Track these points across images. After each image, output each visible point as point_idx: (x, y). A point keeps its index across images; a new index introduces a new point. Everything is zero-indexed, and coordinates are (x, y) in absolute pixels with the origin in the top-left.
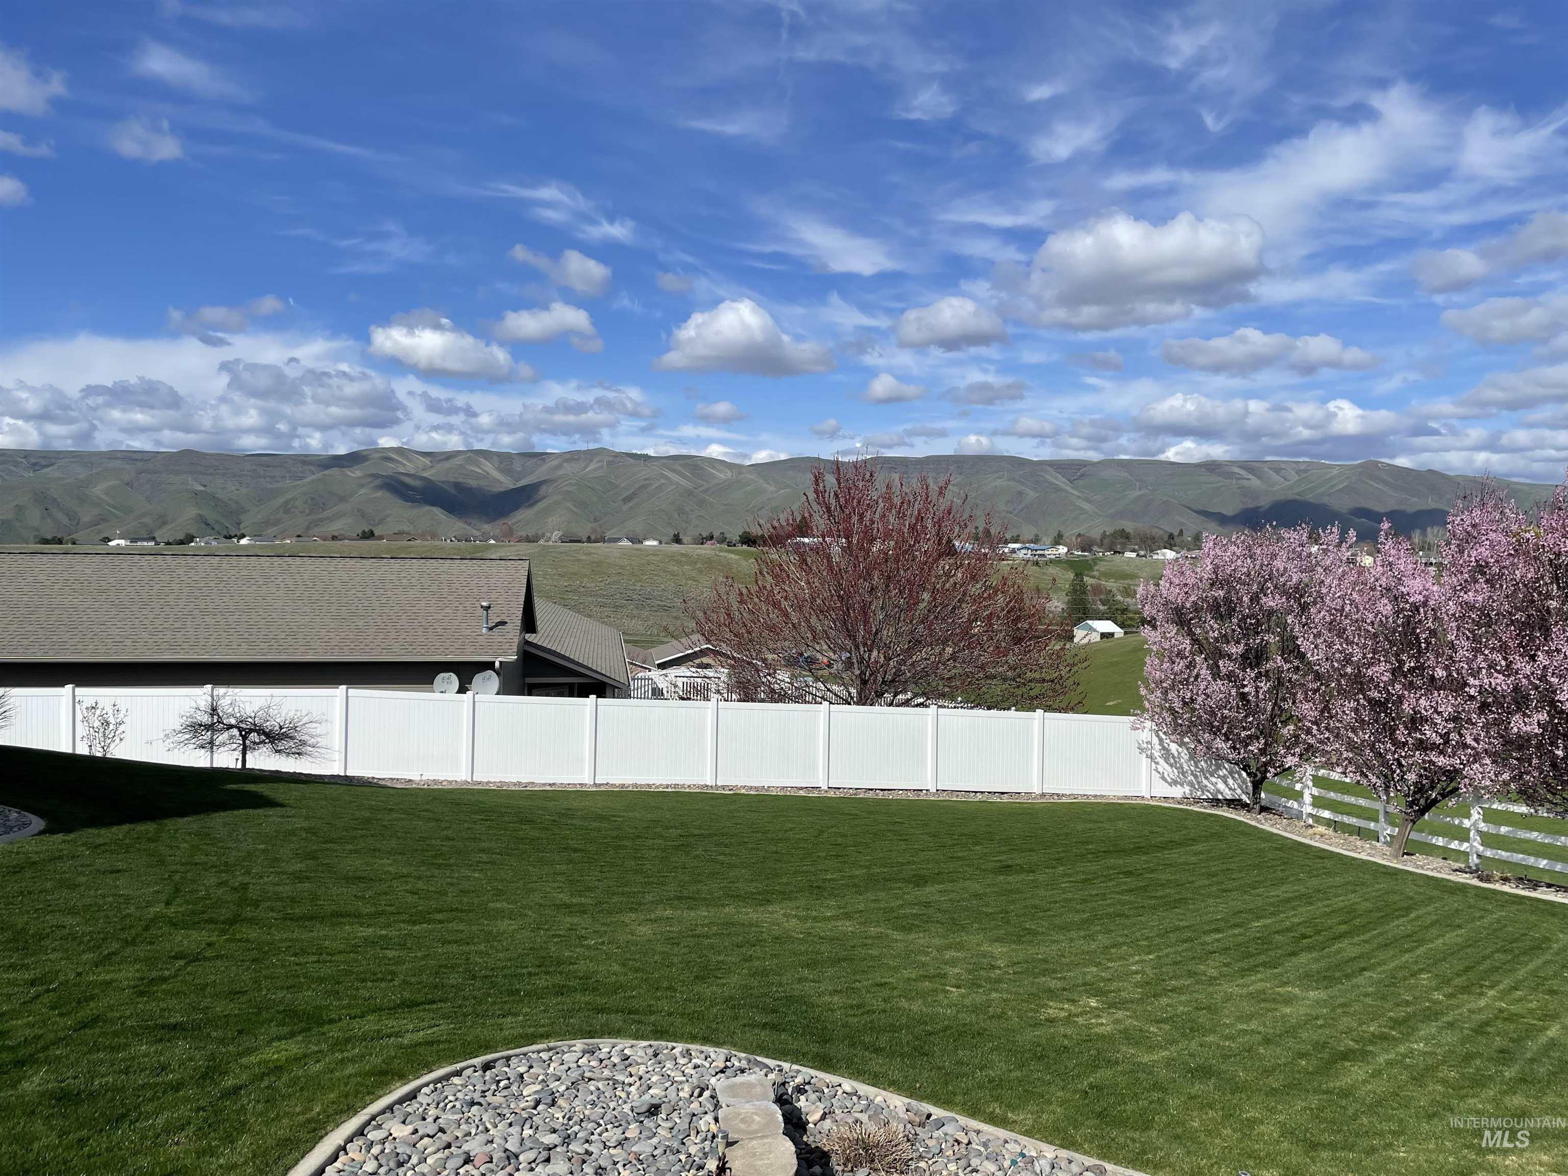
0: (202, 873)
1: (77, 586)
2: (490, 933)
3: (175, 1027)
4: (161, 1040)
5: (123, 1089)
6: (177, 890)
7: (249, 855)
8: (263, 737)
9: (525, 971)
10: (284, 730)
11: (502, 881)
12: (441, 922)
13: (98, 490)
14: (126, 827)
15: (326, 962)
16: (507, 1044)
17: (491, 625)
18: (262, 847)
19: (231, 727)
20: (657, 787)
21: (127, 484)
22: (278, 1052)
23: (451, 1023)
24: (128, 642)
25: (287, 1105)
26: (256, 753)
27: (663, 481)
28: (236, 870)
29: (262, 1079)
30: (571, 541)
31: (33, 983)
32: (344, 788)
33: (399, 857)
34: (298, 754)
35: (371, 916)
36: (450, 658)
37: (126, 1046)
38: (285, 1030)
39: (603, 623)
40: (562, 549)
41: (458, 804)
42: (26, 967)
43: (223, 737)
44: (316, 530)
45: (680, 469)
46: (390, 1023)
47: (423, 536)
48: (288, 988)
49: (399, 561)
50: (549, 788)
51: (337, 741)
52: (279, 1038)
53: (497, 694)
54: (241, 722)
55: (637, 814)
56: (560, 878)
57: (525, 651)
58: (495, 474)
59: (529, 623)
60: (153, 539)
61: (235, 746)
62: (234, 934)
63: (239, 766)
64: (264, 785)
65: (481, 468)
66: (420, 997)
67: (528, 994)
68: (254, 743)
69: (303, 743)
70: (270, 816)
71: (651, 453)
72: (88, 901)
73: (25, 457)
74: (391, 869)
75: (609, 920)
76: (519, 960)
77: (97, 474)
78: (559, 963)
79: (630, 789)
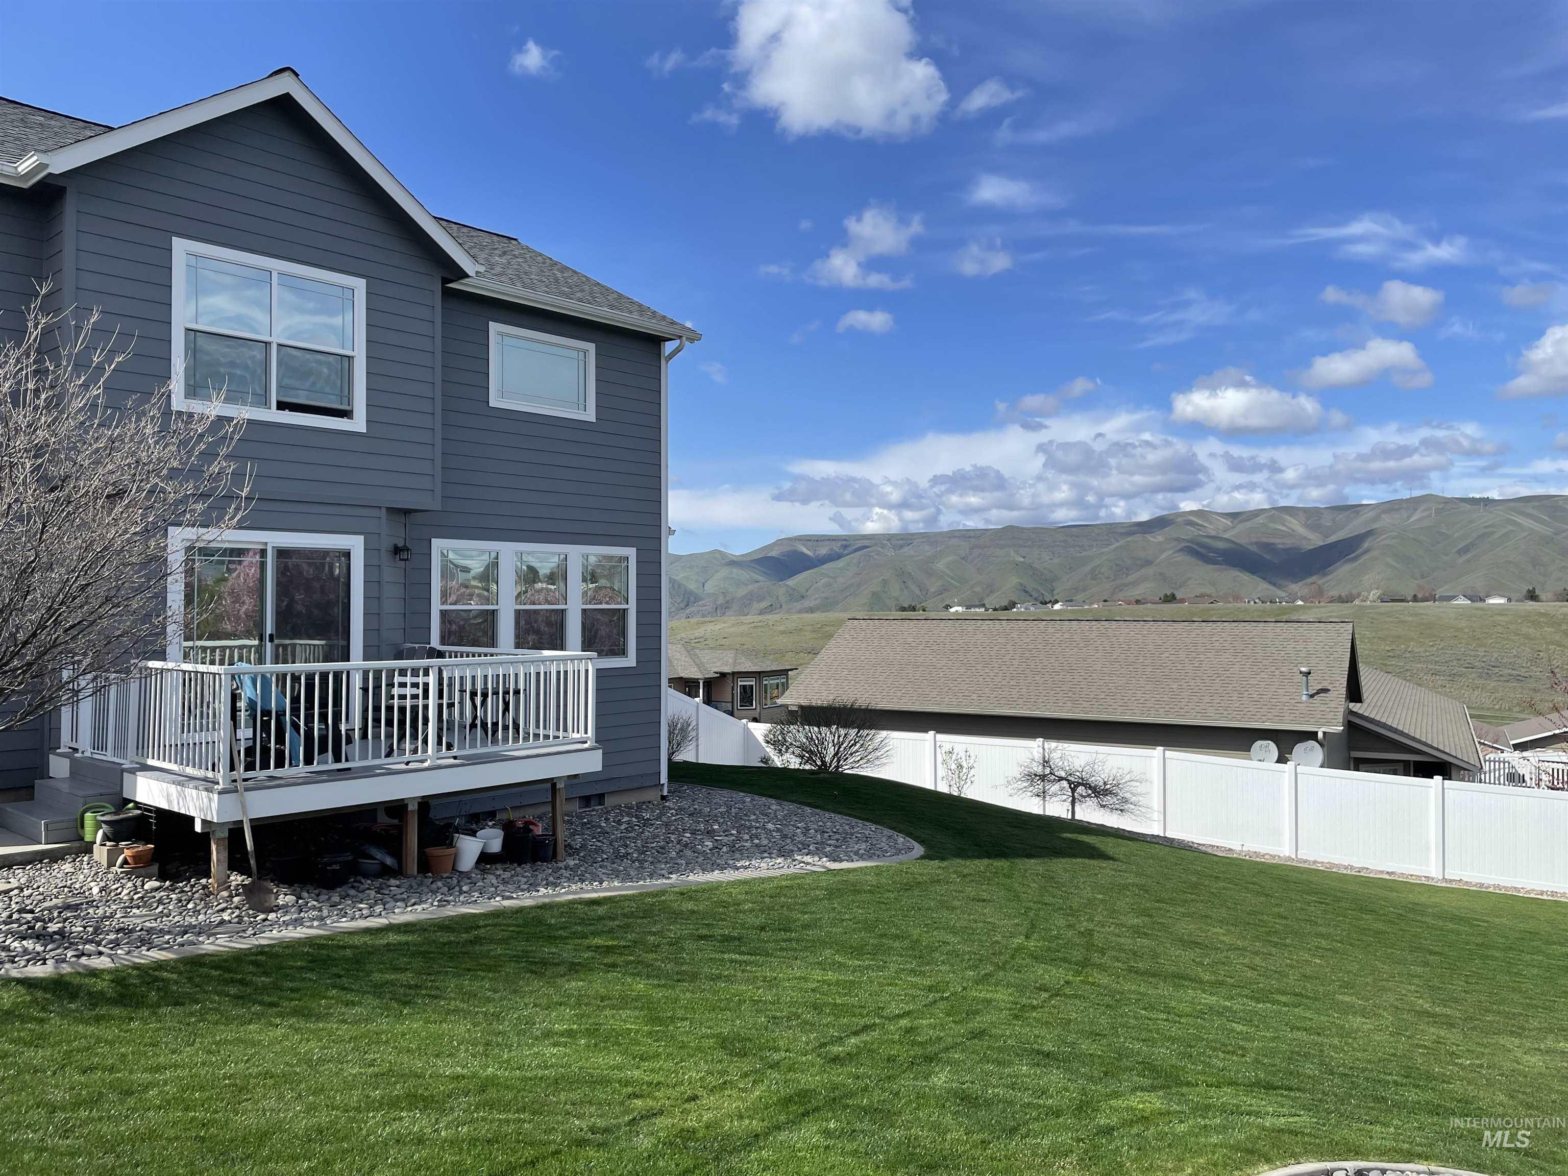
0: (1052, 913)
1: (935, 648)
2: (1343, 1027)
3: (1048, 1055)
4: (1038, 1065)
5: (1011, 1103)
6: (1033, 926)
7: (1090, 902)
8: (1090, 792)
9: (1389, 1078)
10: (1108, 786)
11: (1348, 972)
12: (1285, 1005)
13: (941, 565)
14: (986, 861)
15: (1175, 1022)
16: (1381, 1155)
17: (1311, 692)
18: (1100, 896)
19: (1061, 779)
20: (1528, 892)
21: (963, 558)
22: (1144, 1103)
23: (1313, 1117)
24: (975, 696)
25: (1158, 1159)
26: (1084, 805)
27: (1511, 528)
28: (1080, 915)
29: (1131, 1126)
30: (1393, 601)
31: (930, 989)
32: (1168, 849)
33: (1233, 929)
34: (1121, 810)
35: (1212, 984)
36: (1268, 725)
37: (1010, 1064)
38: (1147, 1082)
39: (1437, 692)
40: (1382, 610)
41: (1287, 881)
42: (922, 974)
43: (1055, 788)
44: (1121, 595)
45: (1535, 512)
46: (1250, 1101)
47: (1225, 599)
48: (1144, 1040)
49: (1211, 624)
50: (1387, 877)
51: (1155, 802)
52: (1143, 1089)
53: (1321, 767)
54: (1070, 775)
55: (1504, 921)
56: (1416, 981)
57: (1349, 722)
58: (1301, 530)
59: (1354, 692)
60: (983, 605)
61: (1065, 797)
62: (1087, 977)
63: (1070, 817)
64: (1094, 837)
65: (1284, 525)
66: (1276, 1081)
67: (1396, 1105)
68: (1081, 796)
69: (1125, 801)
70: (1104, 868)
71: (1495, 495)
72: (965, 924)
73: (889, 540)
74: (1224, 938)
75: (1485, 1040)
76: (1381, 1064)
77: (940, 551)
78: (1430, 1077)
79: (1491, 890)
